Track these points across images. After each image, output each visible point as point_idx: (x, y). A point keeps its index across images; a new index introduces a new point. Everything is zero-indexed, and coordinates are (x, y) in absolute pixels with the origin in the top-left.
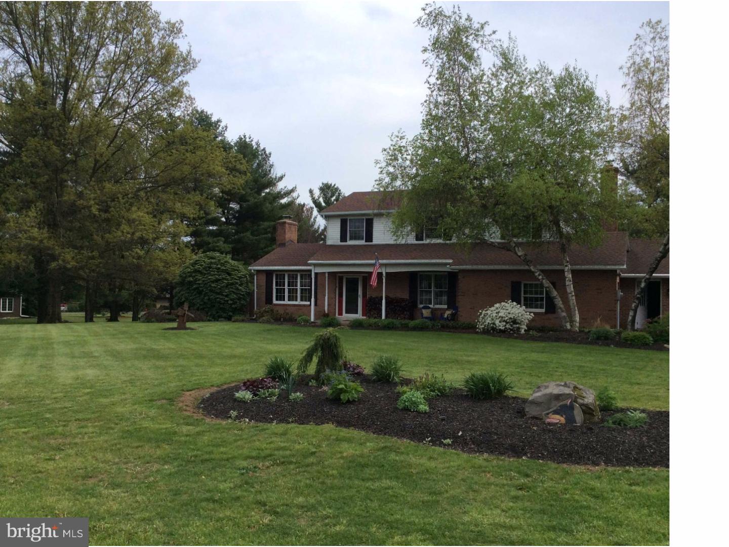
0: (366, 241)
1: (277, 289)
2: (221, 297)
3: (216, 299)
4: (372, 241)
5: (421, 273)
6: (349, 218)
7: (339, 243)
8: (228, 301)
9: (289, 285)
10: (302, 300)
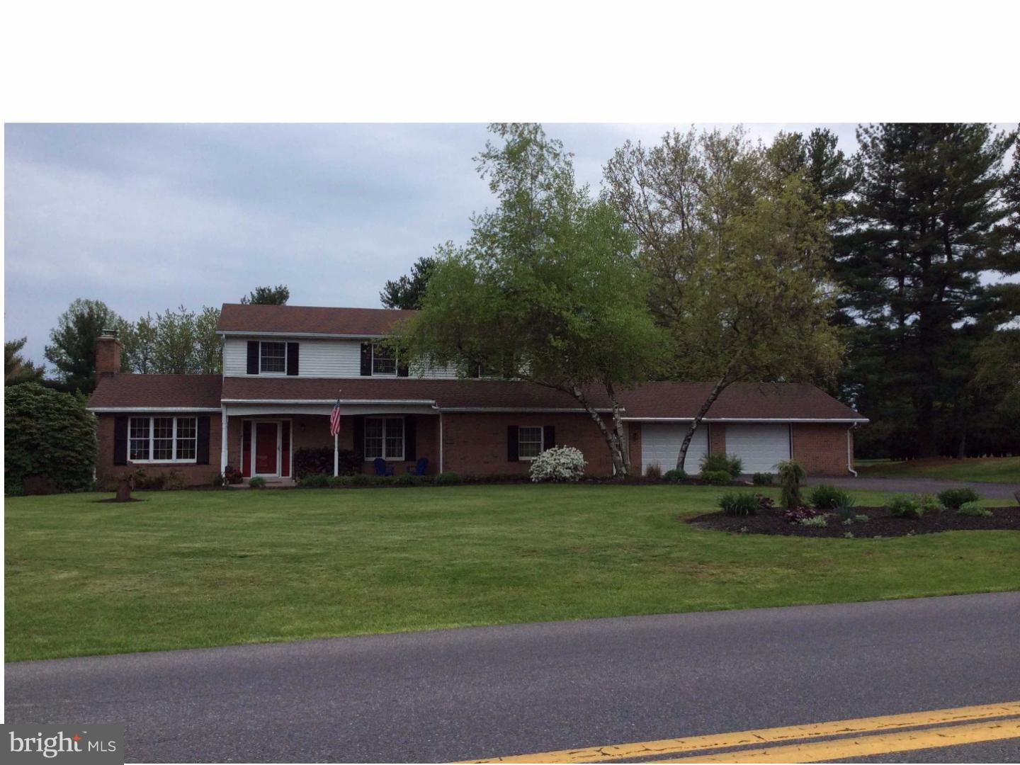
0: (288, 374)
1: (132, 441)
2: (72, 454)
3: (64, 457)
4: (297, 374)
5: (368, 417)
6: (260, 341)
7: (246, 375)
8: (83, 460)
9: (156, 436)
10: (179, 457)
